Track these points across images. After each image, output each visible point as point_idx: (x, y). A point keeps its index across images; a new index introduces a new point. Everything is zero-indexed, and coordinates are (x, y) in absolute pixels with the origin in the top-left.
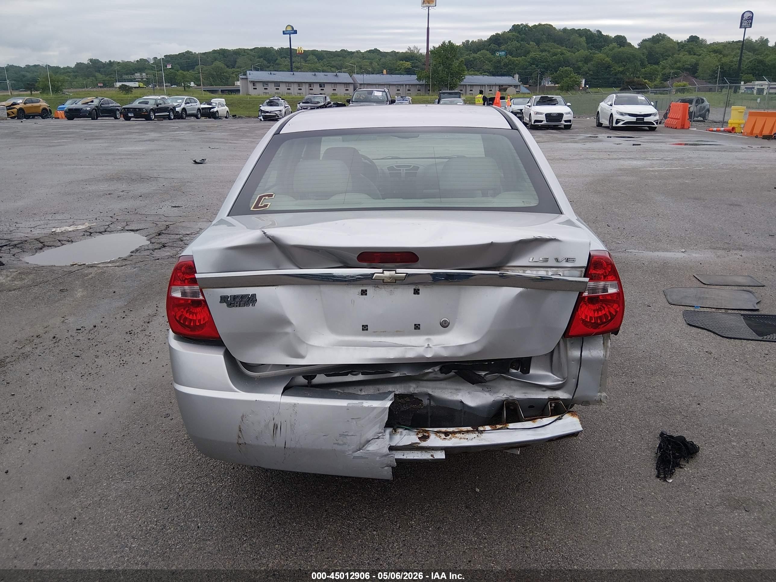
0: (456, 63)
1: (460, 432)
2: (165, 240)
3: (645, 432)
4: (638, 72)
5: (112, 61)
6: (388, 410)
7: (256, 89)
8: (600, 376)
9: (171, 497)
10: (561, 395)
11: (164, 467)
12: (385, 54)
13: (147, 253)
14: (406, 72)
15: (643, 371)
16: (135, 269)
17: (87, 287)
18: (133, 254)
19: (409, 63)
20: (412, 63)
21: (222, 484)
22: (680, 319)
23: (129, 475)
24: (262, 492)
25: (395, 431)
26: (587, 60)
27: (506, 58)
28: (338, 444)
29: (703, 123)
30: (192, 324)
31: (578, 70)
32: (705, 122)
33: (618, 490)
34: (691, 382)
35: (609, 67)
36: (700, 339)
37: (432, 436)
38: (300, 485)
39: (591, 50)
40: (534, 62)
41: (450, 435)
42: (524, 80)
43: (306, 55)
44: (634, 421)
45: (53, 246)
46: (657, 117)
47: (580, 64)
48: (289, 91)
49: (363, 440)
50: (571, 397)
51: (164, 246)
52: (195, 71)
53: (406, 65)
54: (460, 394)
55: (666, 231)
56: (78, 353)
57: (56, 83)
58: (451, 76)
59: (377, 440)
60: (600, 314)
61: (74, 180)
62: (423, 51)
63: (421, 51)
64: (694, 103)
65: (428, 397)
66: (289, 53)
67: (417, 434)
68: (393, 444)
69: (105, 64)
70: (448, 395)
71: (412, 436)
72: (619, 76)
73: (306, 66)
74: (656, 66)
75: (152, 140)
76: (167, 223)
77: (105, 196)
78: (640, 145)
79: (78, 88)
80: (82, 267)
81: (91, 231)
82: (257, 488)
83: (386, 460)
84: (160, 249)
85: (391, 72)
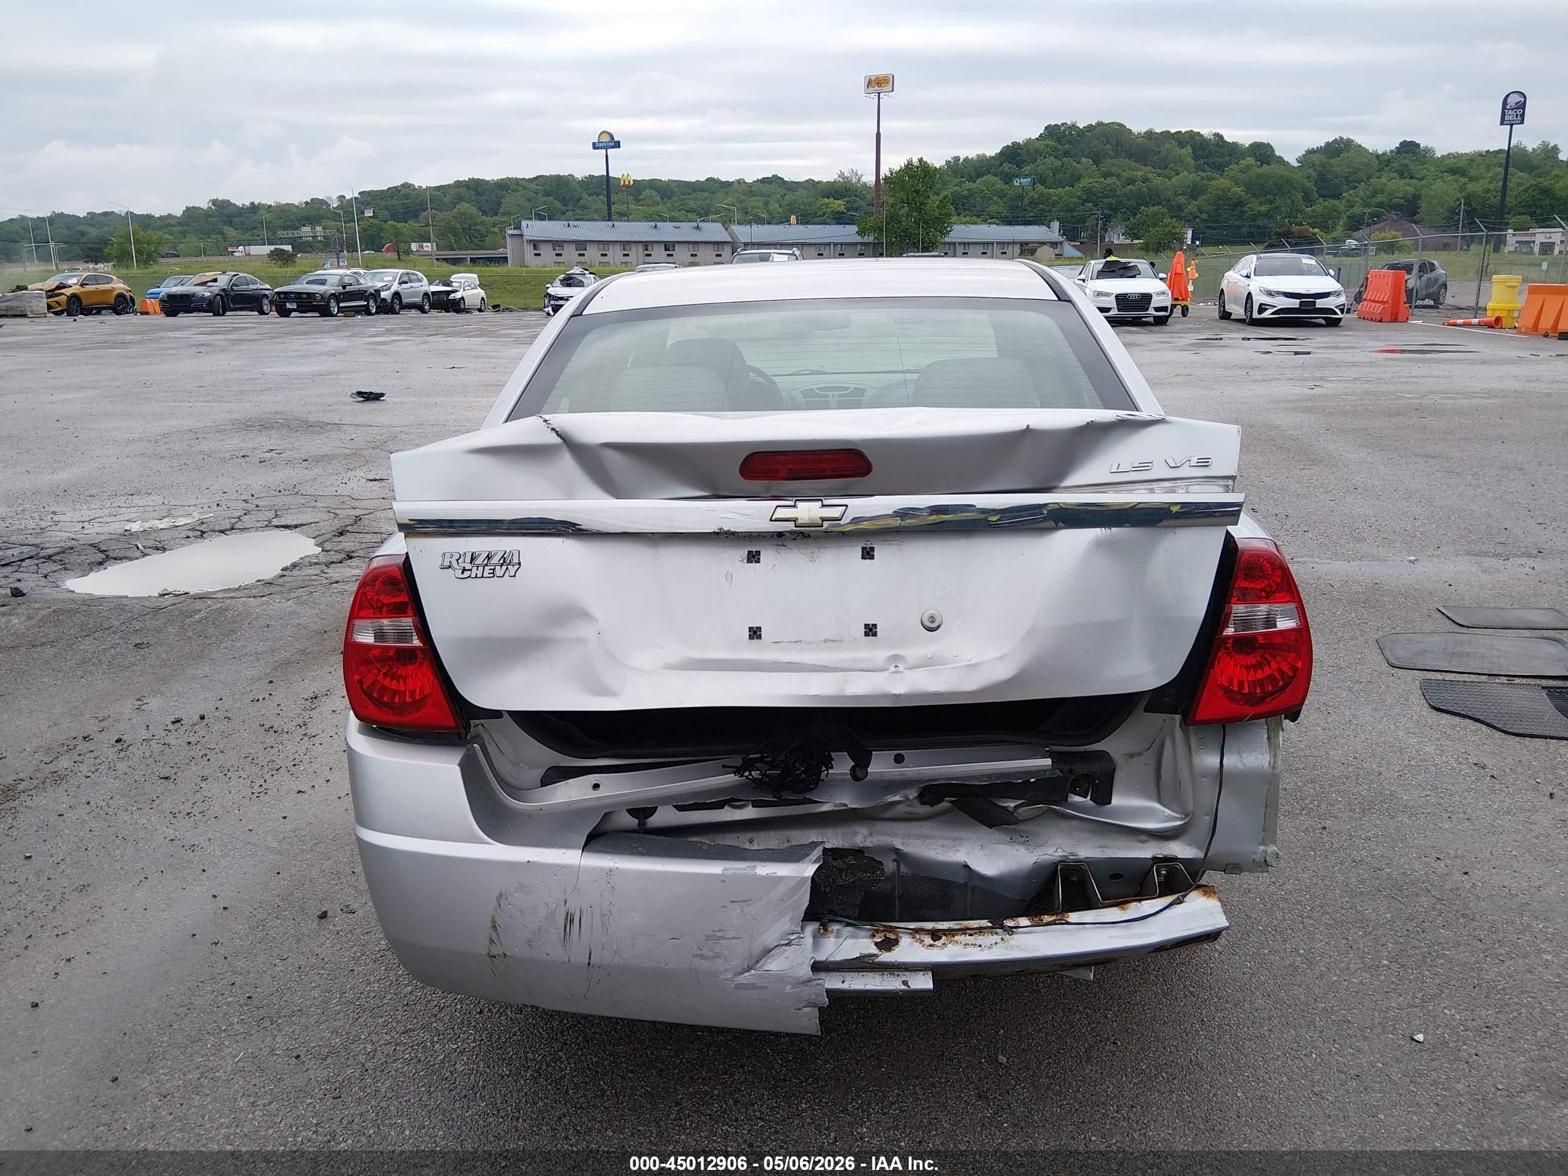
0: (934, 201)
1: (964, 931)
2: (351, 544)
3: (1356, 933)
4: (1299, 215)
5: (256, 203)
6: (809, 884)
7: (539, 255)
8: (1263, 810)
9: (349, 1072)
10: (1180, 850)
11: (336, 1008)
12: (794, 186)
13: (315, 570)
14: (835, 219)
15: (1345, 805)
16: (288, 603)
17: (190, 638)
18: (285, 573)
19: (839, 202)
20: (848, 202)
21: (456, 1046)
22: (1416, 698)
23: (262, 1026)
24: (541, 1061)
25: (826, 930)
26: (1195, 192)
27: (1034, 190)
28: (702, 957)
29: (1436, 310)
30: (396, 701)
31: (1177, 212)
32: (1438, 308)
33: (1303, 1057)
34: (1447, 826)
35: (1240, 203)
36: (1460, 739)
37: (905, 941)
38: (621, 1047)
39: (1204, 171)
40: (1089, 196)
41: (944, 938)
42: (1071, 233)
43: (638, 189)
44: (1330, 910)
45: (126, 558)
46: (1342, 300)
47: (1181, 199)
48: (604, 259)
49: (757, 951)
50: (1202, 855)
51: (351, 558)
52: (420, 222)
53: (836, 206)
54: (963, 850)
55: (1373, 519)
56: (166, 771)
57: (145, 246)
58: (925, 226)
59: (786, 948)
60: (1260, 675)
61: (174, 430)
62: (869, 179)
63: (864, 179)
64: (1415, 271)
65: (894, 857)
66: (605, 185)
67: (873, 936)
68: (821, 957)
69: (242, 208)
70: (937, 851)
71: (861, 940)
72: (1260, 222)
73: (638, 210)
74: (1336, 202)
75: (333, 354)
76: (357, 512)
77: (235, 460)
78: (1309, 353)
79: (188, 255)
80: (183, 598)
81: (203, 528)
82: (530, 1055)
83: (807, 992)
84: (341, 562)
85: (805, 219)
